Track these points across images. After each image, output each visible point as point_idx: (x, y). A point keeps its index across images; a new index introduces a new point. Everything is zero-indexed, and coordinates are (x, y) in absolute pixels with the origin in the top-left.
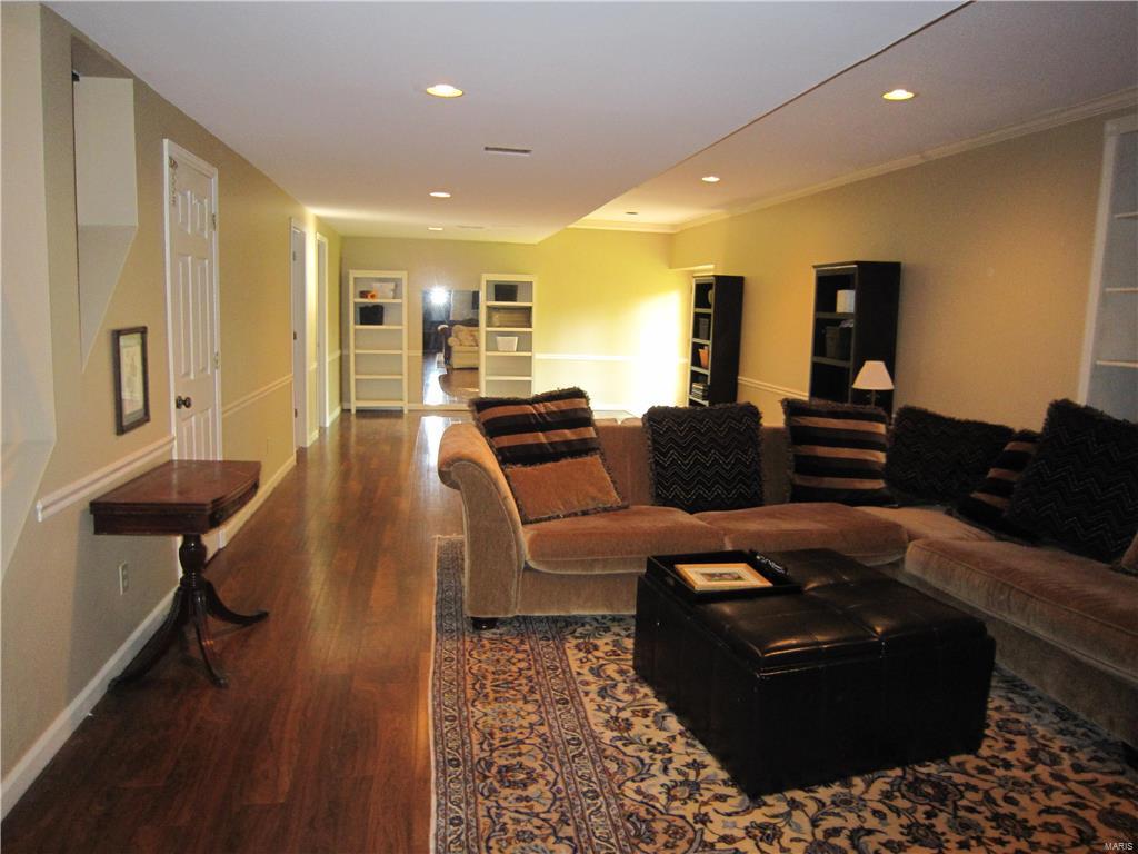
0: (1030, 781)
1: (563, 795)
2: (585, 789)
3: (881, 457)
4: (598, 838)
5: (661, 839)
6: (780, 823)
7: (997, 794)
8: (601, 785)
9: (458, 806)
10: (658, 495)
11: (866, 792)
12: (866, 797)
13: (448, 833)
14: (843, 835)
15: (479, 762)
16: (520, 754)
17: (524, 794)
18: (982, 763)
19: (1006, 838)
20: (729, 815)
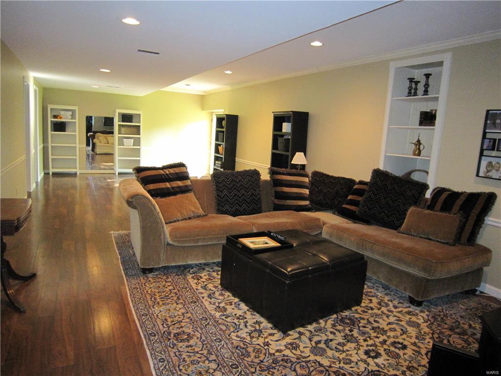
0: (381, 313)
1: (206, 342)
2: (215, 338)
3: (307, 191)
4: (227, 358)
5: (253, 355)
6: (297, 341)
7: (371, 320)
8: (221, 336)
9: (161, 353)
10: (219, 209)
11: (326, 325)
12: (326, 327)
13: (160, 366)
14: (322, 343)
15: (164, 332)
16: (182, 327)
17: (189, 344)
18: (363, 309)
19: (378, 336)
20: (277, 341)
